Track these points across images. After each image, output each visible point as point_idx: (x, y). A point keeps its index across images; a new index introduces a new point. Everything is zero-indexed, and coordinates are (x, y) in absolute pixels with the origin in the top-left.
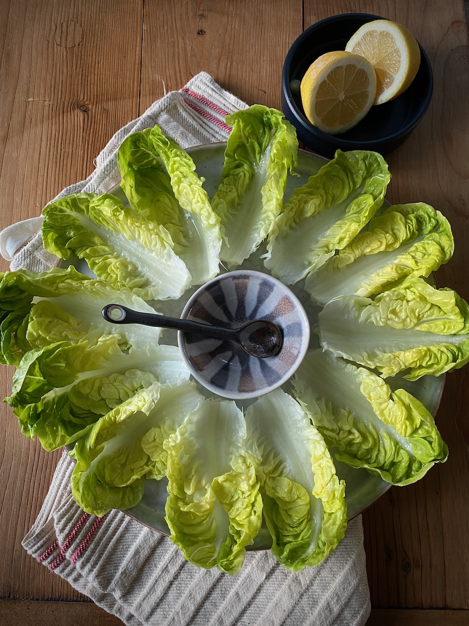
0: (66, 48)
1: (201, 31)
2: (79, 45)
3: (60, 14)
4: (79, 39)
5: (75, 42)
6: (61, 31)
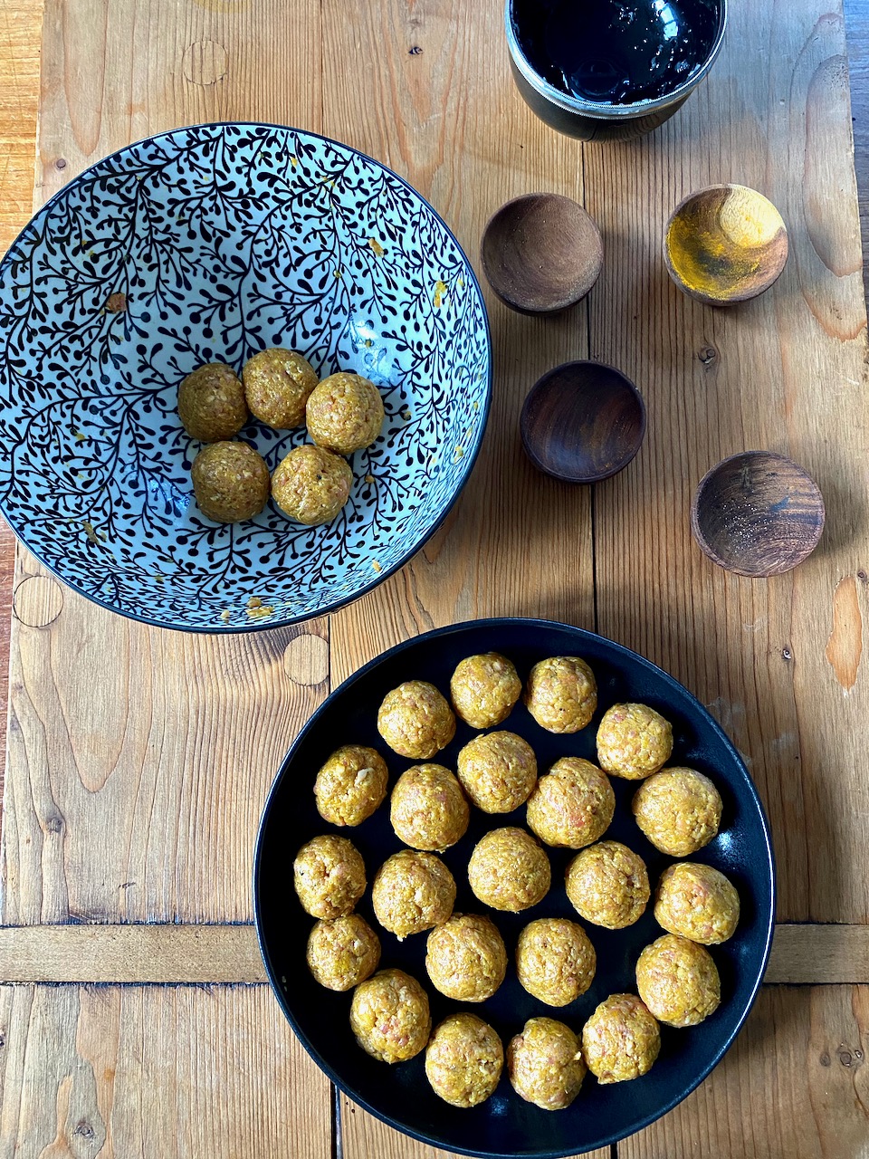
0: (201, 85)
1: (416, 48)
2: (222, 79)
3: (188, 28)
4: (220, 70)
5: (214, 74)
6: (193, 57)
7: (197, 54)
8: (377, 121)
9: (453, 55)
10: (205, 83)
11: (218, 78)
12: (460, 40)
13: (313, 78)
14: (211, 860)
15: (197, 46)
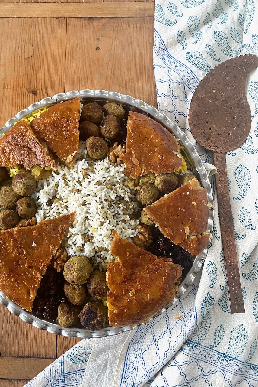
0: (24, 58)
1: (98, 48)
2: (31, 56)
3: (21, 39)
4: (31, 53)
5: (29, 55)
6: (22, 49)
7: (23, 48)
8: (84, 72)
9: (111, 50)
10: (26, 57)
11: (30, 56)
12: (113, 46)
13: (63, 57)
14: (15, 333)
15: (23, 45)
